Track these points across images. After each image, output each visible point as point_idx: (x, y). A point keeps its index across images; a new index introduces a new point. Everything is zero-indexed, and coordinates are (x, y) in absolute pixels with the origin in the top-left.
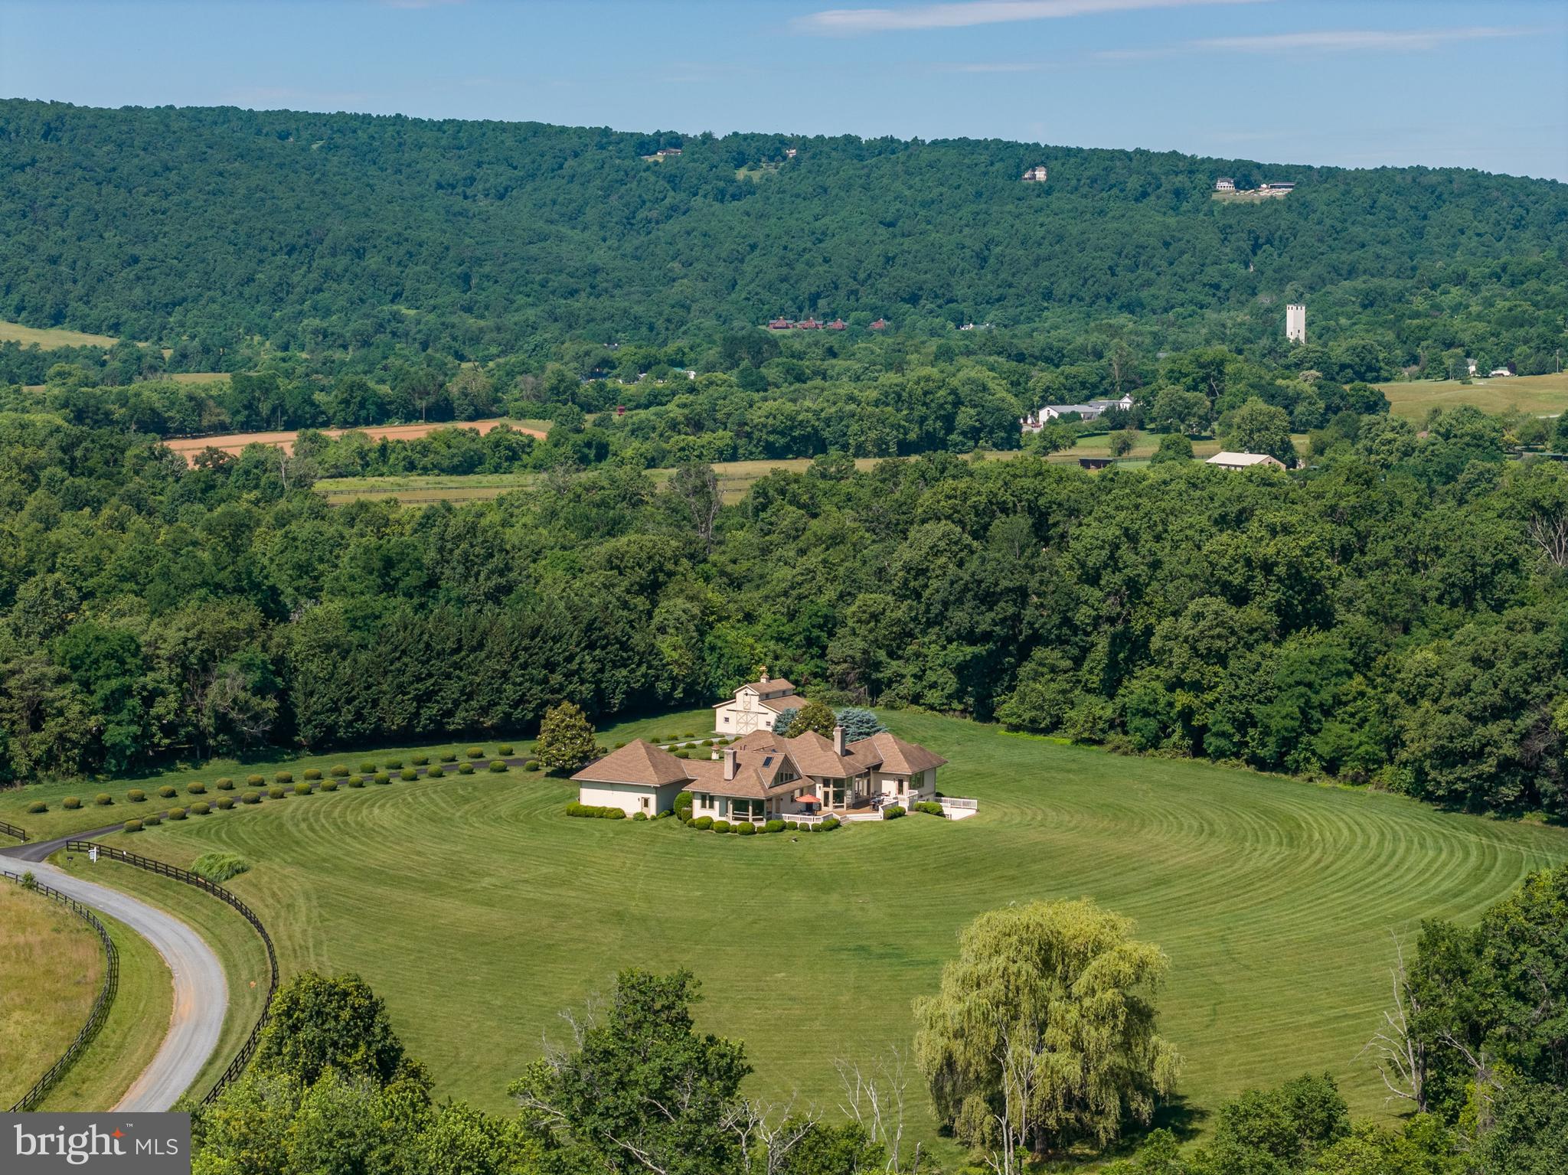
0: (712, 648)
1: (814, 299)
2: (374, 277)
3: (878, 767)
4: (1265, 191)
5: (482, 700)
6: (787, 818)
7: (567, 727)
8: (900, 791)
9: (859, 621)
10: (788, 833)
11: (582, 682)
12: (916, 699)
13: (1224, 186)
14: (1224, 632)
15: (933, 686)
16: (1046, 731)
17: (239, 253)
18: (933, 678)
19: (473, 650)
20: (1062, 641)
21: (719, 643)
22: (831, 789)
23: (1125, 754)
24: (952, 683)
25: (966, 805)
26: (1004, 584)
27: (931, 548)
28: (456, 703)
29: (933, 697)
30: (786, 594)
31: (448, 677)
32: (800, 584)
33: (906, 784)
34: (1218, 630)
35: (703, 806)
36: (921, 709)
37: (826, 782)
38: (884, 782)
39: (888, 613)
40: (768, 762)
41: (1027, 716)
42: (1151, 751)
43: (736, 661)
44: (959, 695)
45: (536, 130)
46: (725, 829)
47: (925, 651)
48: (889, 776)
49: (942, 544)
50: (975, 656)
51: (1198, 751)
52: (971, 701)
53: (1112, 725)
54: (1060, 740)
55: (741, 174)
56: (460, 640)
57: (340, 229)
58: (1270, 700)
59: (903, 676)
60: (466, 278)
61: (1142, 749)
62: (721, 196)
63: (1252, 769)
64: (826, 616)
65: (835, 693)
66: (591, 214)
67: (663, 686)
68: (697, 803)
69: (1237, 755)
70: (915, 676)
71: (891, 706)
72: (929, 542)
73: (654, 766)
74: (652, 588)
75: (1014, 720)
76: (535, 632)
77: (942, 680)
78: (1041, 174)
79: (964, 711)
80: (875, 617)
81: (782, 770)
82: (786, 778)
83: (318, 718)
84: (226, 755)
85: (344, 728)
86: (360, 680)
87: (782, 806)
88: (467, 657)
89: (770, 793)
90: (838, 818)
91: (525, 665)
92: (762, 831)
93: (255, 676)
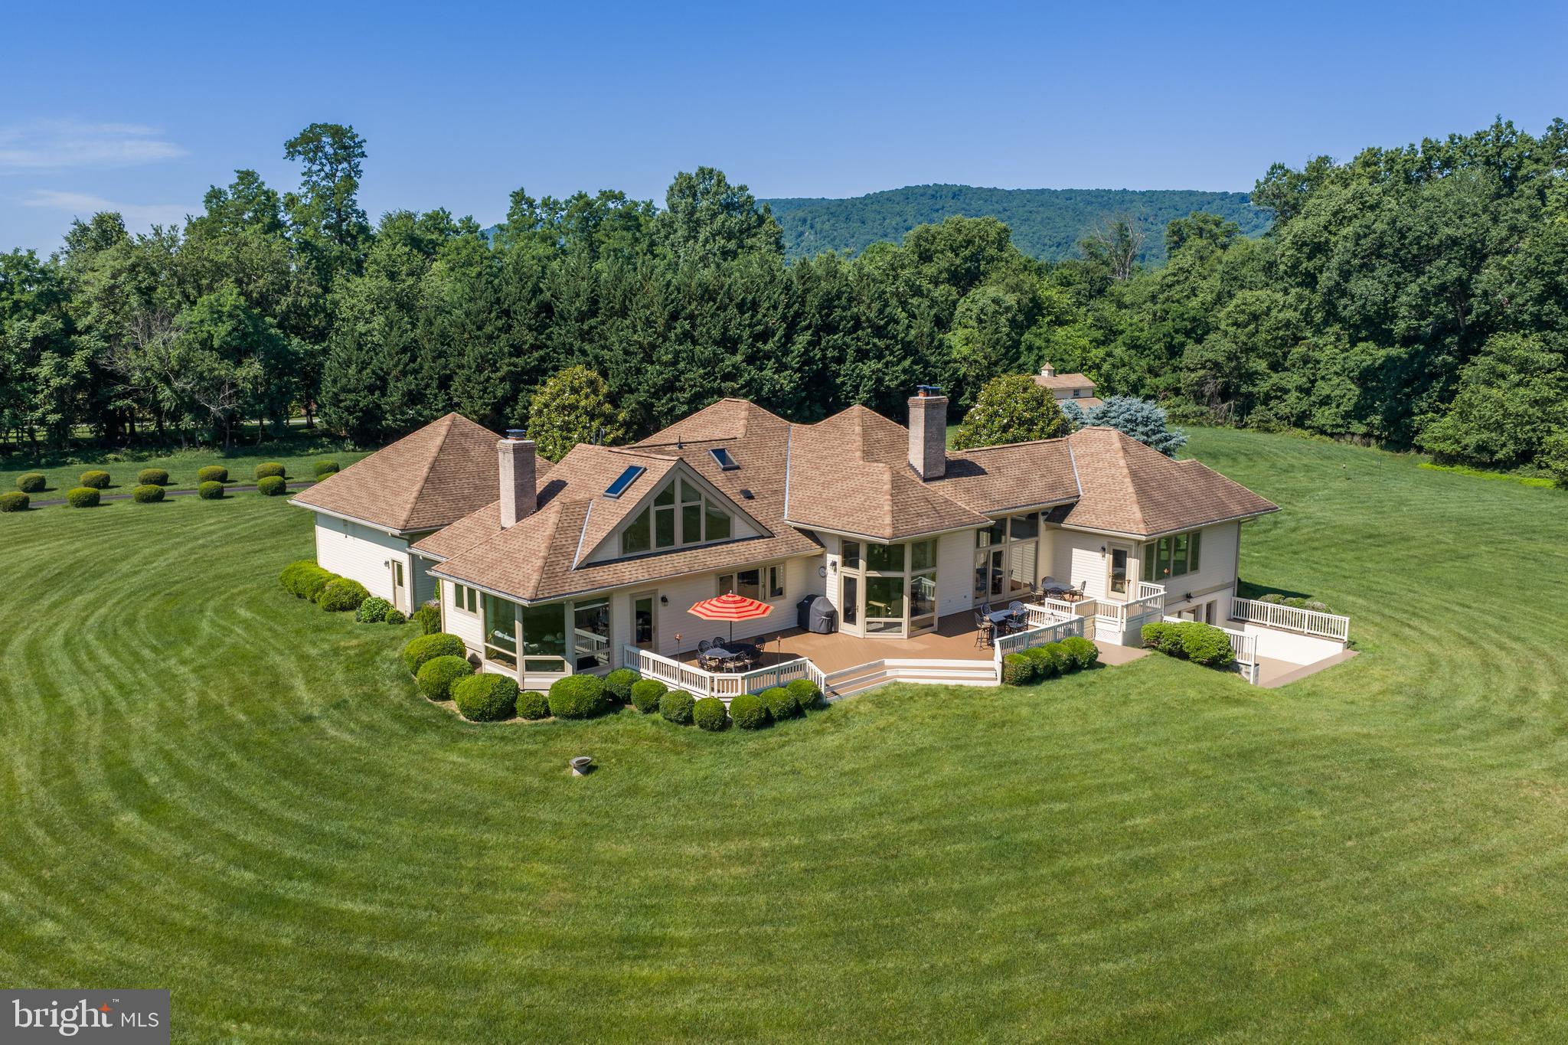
3: (1060, 513)
6: (652, 668)
8: (1118, 579)
9: (1236, 324)
11: (781, 368)
12: (1300, 421)
15: (1325, 401)
16: (1506, 464)
18: (1326, 391)
19: (612, 313)
21: (1038, 342)
22: (861, 574)
24: (1351, 395)
27: (1335, 214)
29: (1324, 416)
30: (1153, 298)
32: (1170, 286)
33: (1133, 566)
35: (459, 602)
36: (1306, 433)
37: (850, 553)
38: (1076, 552)
39: (1274, 313)
40: (624, 481)
41: (1472, 440)
44: (1360, 412)
47: (1316, 354)
48: (1088, 539)
50: (1389, 359)
52: (1376, 419)
54: (1535, 480)
59: (1286, 391)
64: (1194, 319)
65: (1191, 408)
68: (448, 592)
70: (1300, 389)
71: (1264, 428)
72: (1333, 205)
73: (435, 480)
75: (1448, 447)
77: (1337, 392)
79: (1367, 435)
80: (1255, 317)
81: (678, 507)
82: (691, 534)
83: (352, 396)
84: (206, 444)
85: (393, 412)
86: (427, 348)
87: (662, 617)
88: (603, 323)
89: (577, 585)
90: (817, 673)
91: (686, 336)
92: (540, 710)
93: (223, 330)
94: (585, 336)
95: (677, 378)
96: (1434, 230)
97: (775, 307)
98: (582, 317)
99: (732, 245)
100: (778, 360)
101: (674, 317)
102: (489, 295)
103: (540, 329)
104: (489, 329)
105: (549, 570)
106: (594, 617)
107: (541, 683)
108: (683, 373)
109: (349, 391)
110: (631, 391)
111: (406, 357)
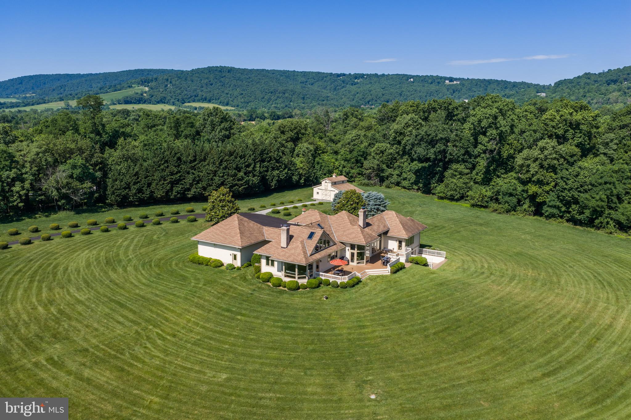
0: (318, 163)
1: (369, 102)
2: (287, 98)
3: (386, 233)
4: (455, 82)
5: (204, 184)
6: (324, 276)
7: (220, 201)
8: (400, 247)
9: (376, 154)
10: (323, 288)
11: (254, 176)
12: (398, 184)
13: (447, 82)
14: (557, 156)
15: (405, 179)
16: (457, 200)
17: (262, 93)
18: (405, 176)
19: (201, 161)
20: (464, 161)
21: (321, 161)
22: (356, 251)
23: (500, 213)
24: (413, 178)
25: (439, 255)
26: (440, 136)
27: (406, 124)
28: (191, 185)
29: (405, 183)
30: (349, 144)
31: (188, 173)
32: (354, 140)
33: (404, 244)
34: (554, 156)
35: (268, 264)
36: (400, 188)
37: (352, 247)
38: (389, 241)
39: (387, 150)
40: (311, 236)
41: (449, 194)
42: (513, 212)
44: (416, 183)
45: (319, 73)
46: (279, 283)
47: (402, 165)
48: (392, 238)
49: (410, 122)
50: (423, 167)
51: (538, 212)
52: (421, 185)
53: (491, 199)
54: (465, 205)
55: (356, 81)
56: (195, 156)
57: (280, 89)
58: (586, 191)
59: (393, 175)
60: (304, 98)
61: (508, 211)
62: (352, 84)
63: (570, 225)
64: (364, 152)
65: (366, 181)
66: (328, 88)
67: (295, 178)
68: (264, 261)
69: (562, 217)
70: (398, 175)
71: (388, 187)
72: (405, 121)
73: (242, 233)
74: (296, 140)
75: (441, 195)
76: (231, 154)
77: (409, 177)
78: (412, 80)
79: (417, 190)
80: (382, 152)
81: (323, 240)
82: (325, 246)
83: (118, 191)
84: (68, 209)
85: (132, 196)
86: (142, 174)
87: (321, 265)
88: (198, 164)
90: (358, 275)
91: (225, 168)
92: (305, 287)
93: (77, 171)
94: (193, 168)
95: (224, 181)
96: (436, 136)
98: (191, 162)
99: (227, 133)
102: (161, 156)
103: (178, 166)
104: (162, 167)
107: (304, 281)
109: (117, 190)
110: (210, 186)
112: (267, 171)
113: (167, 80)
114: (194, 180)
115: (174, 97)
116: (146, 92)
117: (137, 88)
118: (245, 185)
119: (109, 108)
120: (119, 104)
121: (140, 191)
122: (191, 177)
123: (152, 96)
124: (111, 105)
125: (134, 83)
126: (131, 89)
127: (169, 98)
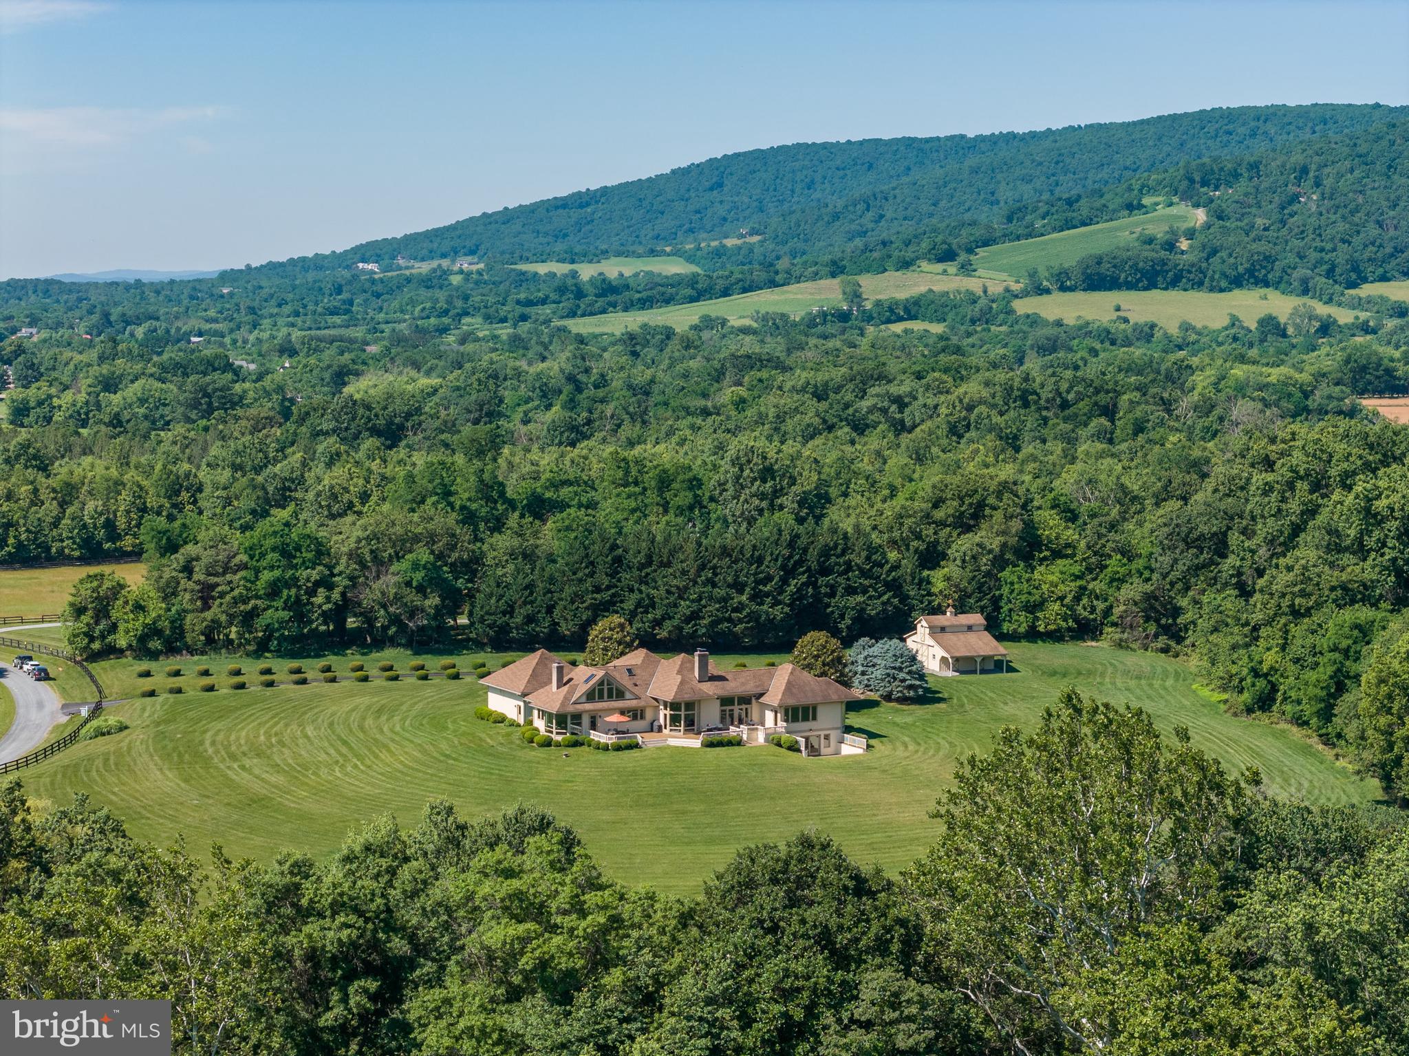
3: (759, 697)
5: (658, 613)
6: (593, 736)
8: (776, 720)
11: (776, 603)
19: (661, 565)
23: (1235, 714)
25: (857, 744)
31: (631, 590)
33: (779, 716)
37: (666, 706)
38: (766, 712)
42: (1258, 714)
43: (1024, 598)
58: (1317, 666)
61: (1250, 710)
65: (1119, 636)
81: (606, 687)
82: (610, 696)
83: (493, 617)
84: (402, 646)
85: (517, 628)
86: (540, 587)
87: (599, 721)
88: (655, 571)
89: (571, 709)
90: (640, 740)
91: (709, 582)
92: (558, 745)
93: (419, 576)
94: (643, 581)
97: (776, 560)
98: (641, 567)
100: (774, 598)
101: (702, 567)
102: (582, 552)
103: (612, 576)
104: (580, 575)
105: (563, 704)
106: (577, 718)
107: (559, 738)
108: (705, 607)
109: (491, 614)
110: (670, 618)
111: (527, 593)
112: (832, 595)
113: (1305, 170)
114: (638, 605)
115: (1313, 256)
116: (1190, 234)
117: (1161, 211)
118: (748, 622)
119: (1010, 312)
120: (1063, 289)
121: (530, 619)
122: (635, 596)
123: (1214, 252)
124: (1025, 294)
125: (1152, 190)
126: (1138, 217)
127: (1291, 258)
